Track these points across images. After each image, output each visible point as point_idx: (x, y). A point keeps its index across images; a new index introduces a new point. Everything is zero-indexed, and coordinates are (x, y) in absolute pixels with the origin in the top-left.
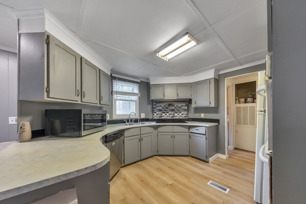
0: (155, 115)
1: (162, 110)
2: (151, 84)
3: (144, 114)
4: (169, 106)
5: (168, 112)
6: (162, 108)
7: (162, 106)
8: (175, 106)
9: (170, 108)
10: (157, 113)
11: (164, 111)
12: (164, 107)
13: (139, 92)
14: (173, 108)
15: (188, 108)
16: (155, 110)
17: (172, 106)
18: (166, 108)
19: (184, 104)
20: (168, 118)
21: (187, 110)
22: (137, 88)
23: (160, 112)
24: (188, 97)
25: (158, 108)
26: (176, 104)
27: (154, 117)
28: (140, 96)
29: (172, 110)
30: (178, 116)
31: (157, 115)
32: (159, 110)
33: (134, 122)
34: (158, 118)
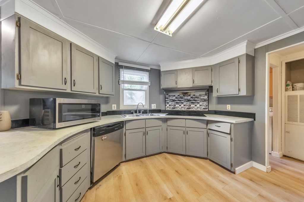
0: (168, 105)
1: (176, 100)
2: (161, 71)
3: (155, 105)
4: (184, 95)
5: (183, 103)
6: (176, 98)
7: (176, 96)
8: (191, 96)
9: (185, 98)
10: (170, 103)
11: (178, 101)
12: (178, 97)
13: (149, 81)
14: (189, 98)
15: (208, 97)
16: (168, 101)
17: (187, 95)
18: (180, 98)
19: (203, 93)
20: (183, 109)
21: (207, 100)
22: (147, 77)
23: (174, 103)
24: (209, 83)
25: (171, 98)
26: (192, 93)
27: (166, 108)
28: (150, 85)
29: (188, 100)
30: (195, 107)
31: (170, 105)
32: (172, 101)
33: (143, 113)
34: (171, 110)
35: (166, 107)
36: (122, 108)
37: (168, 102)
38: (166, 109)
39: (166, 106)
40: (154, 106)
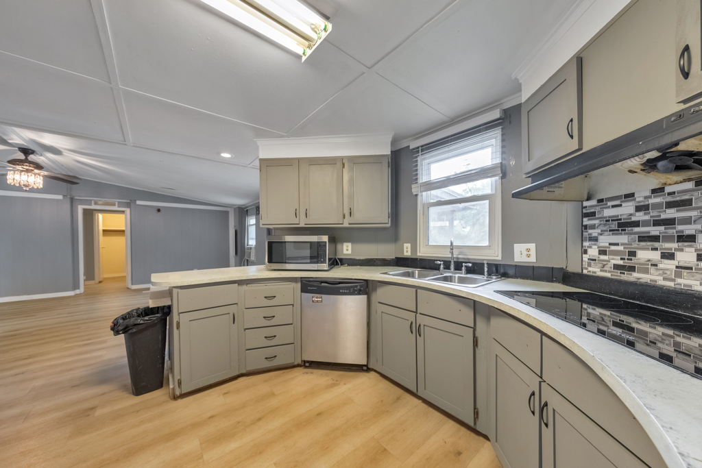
0: (593, 252)
1: (637, 224)
2: (522, 103)
3: (532, 246)
5: (691, 239)
6: (638, 209)
7: (639, 198)
10: (604, 241)
12: (652, 201)
20: (690, 283)
23: (623, 239)
25: (608, 213)
27: (585, 265)
31: (602, 252)
32: (614, 226)
33: (469, 271)
34: (608, 275)
35: (586, 257)
36: (423, 253)
37: (594, 233)
38: (585, 272)
39: (585, 252)
40: (528, 250)
